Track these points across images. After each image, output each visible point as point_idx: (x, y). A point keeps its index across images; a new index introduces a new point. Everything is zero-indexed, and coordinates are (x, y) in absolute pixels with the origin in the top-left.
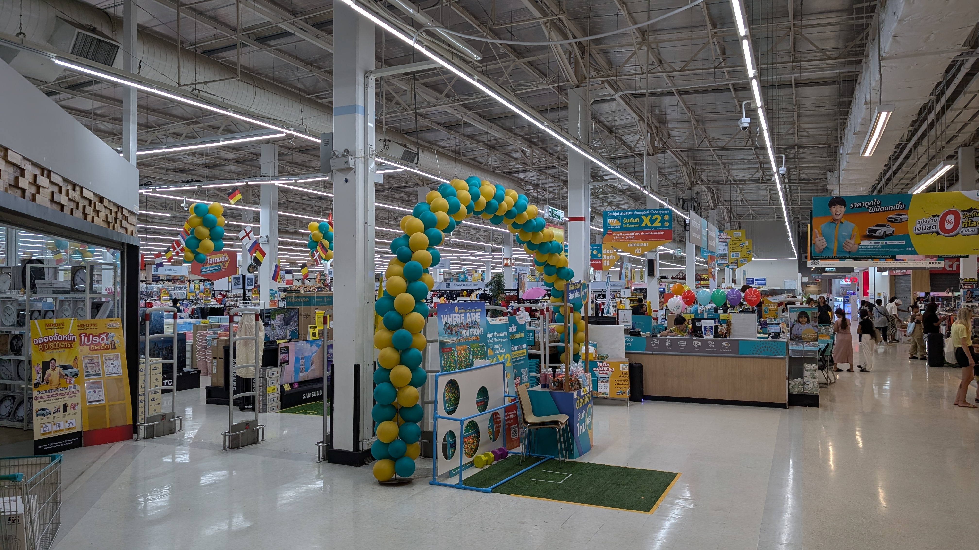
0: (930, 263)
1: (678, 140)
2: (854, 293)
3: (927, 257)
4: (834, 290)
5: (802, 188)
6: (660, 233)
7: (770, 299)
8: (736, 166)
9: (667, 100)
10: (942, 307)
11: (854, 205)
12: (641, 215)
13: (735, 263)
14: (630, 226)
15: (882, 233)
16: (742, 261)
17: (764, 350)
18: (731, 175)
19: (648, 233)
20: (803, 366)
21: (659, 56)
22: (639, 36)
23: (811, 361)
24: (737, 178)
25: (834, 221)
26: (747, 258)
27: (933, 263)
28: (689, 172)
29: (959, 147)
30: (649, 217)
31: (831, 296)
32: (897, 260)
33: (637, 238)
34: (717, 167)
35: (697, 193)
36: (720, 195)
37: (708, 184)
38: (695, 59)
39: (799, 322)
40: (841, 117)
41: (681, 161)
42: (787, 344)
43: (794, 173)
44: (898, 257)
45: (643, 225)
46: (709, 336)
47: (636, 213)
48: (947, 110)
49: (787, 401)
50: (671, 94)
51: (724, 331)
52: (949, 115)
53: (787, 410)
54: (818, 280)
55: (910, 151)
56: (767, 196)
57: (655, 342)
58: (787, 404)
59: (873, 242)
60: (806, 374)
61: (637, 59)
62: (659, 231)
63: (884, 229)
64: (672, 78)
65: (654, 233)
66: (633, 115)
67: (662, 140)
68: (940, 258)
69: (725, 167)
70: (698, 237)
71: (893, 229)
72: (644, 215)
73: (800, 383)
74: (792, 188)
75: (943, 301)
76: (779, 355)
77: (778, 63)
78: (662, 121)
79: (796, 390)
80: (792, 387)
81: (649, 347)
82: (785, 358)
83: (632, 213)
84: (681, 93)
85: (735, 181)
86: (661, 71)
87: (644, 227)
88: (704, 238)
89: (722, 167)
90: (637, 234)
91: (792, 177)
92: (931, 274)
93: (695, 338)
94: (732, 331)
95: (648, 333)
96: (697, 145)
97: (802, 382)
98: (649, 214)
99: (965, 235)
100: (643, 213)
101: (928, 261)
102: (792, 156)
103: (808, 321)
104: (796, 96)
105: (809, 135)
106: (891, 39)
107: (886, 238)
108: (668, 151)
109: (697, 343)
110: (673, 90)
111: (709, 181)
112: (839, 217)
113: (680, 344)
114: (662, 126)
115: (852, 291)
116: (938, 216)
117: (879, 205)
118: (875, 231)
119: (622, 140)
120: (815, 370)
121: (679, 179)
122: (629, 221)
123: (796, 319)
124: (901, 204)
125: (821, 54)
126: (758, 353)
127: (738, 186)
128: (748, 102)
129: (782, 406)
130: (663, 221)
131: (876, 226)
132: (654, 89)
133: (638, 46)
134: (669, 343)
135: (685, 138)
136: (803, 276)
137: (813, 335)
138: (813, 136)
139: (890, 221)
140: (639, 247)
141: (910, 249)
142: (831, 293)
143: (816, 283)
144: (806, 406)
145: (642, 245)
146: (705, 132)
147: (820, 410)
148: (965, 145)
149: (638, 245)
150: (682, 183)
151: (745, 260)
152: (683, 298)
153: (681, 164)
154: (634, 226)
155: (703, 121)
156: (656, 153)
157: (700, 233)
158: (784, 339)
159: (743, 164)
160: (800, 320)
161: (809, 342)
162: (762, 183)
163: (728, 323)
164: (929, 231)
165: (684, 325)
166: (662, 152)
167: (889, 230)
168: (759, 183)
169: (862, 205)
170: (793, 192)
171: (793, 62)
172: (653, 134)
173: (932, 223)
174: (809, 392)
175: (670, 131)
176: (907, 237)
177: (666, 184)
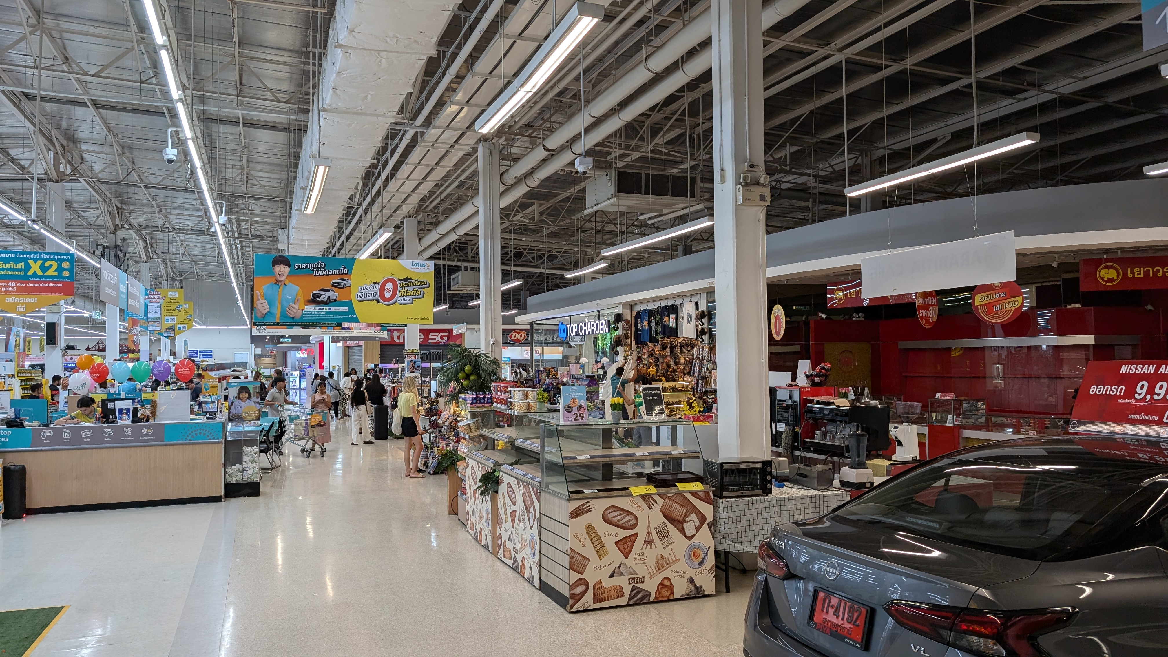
0: (375, 332)
1: (97, 167)
2: (310, 367)
3: (371, 325)
4: (290, 363)
5: (255, 245)
6: (56, 285)
7: (211, 373)
8: (173, 211)
9: (79, 111)
10: (389, 378)
11: (299, 266)
12: (27, 259)
13: (172, 329)
14: (9, 273)
15: (326, 298)
16: (180, 328)
17: (196, 434)
18: (169, 222)
19: (38, 285)
20: (242, 449)
21: (64, 51)
22: (31, 15)
23: (250, 443)
24: (177, 226)
25: (277, 282)
26: (187, 324)
27: (378, 332)
28: (111, 211)
29: (404, 218)
30: (40, 262)
31: (287, 370)
32: (344, 328)
33: (19, 290)
34: (150, 210)
35: (124, 240)
36: (154, 245)
37: (137, 229)
38: (115, 65)
39: (240, 399)
40: (291, 169)
41: (100, 196)
42: (224, 425)
43: (246, 227)
44: (344, 325)
45: (30, 273)
46: (125, 421)
47: (18, 255)
48: (391, 179)
49: (223, 493)
50: (84, 104)
51: (148, 412)
52: (394, 185)
53: (223, 503)
54: (273, 352)
55: (361, 217)
56: (214, 251)
57: (46, 433)
58: (223, 496)
59: (317, 308)
60: (245, 458)
61: (28, 46)
62: (54, 283)
63: (328, 294)
64: (84, 84)
65: (47, 285)
66: (27, 124)
67: (72, 165)
68: (383, 326)
69: (161, 211)
70: (114, 293)
71: (337, 294)
72: (31, 259)
73: (238, 470)
74: (244, 244)
75: (389, 372)
76: (214, 438)
77: (220, 93)
78: (71, 139)
79: (234, 479)
80: (229, 475)
81: (36, 440)
82: (222, 442)
83: (13, 256)
84: (97, 105)
85: (174, 229)
86: (66, 69)
87: (31, 276)
88: (121, 295)
89: (157, 210)
90: (19, 284)
91: (243, 232)
92: (381, 345)
93: (105, 425)
94: (157, 413)
95: (36, 423)
96: (122, 178)
97: (241, 469)
98: (40, 259)
99: (401, 304)
100: (29, 256)
101: (373, 330)
102: (243, 207)
103: (249, 397)
104: (245, 137)
105: (260, 185)
106: (331, 90)
107: (330, 304)
108: (80, 179)
109: (108, 430)
110: (86, 99)
111: (141, 226)
112: (282, 278)
113: (83, 434)
114: (71, 145)
115: (308, 365)
116: (378, 284)
117: (323, 268)
118: (319, 296)
119: (9, 155)
120: (256, 453)
121: (98, 219)
122: (8, 266)
123: (236, 395)
124: (344, 268)
125: (269, 94)
126: (189, 438)
127: (178, 236)
128: (175, 129)
129: (217, 499)
130: (60, 269)
131: (321, 290)
132: (54, 92)
133: (31, 29)
134: (67, 434)
135: (104, 165)
136: (256, 347)
137: (254, 413)
138: (264, 186)
139: (333, 286)
140: (23, 304)
141: (353, 316)
142: (286, 367)
143: (271, 355)
144: (245, 496)
145: (28, 300)
146: (134, 163)
147: (260, 497)
148: (410, 217)
149: (21, 300)
150: (103, 225)
151: (183, 327)
152: (91, 373)
153: (101, 200)
154: (15, 273)
155: (131, 148)
156: (62, 180)
157: (117, 288)
158: (221, 418)
159: (183, 209)
160: (241, 396)
161: (250, 421)
162: (208, 235)
163: (153, 404)
164: (370, 298)
165: (91, 407)
166: (72, 181)
167: (333, 295)
168: (204, 235)
169: (307, 266)
170: (245, 249)
171: (238, 96)
172: (57, 153)
173: (373, 291)
174: (249, 480)
175: (84, 155)
176: (349, 304)
177: (79, 223)
